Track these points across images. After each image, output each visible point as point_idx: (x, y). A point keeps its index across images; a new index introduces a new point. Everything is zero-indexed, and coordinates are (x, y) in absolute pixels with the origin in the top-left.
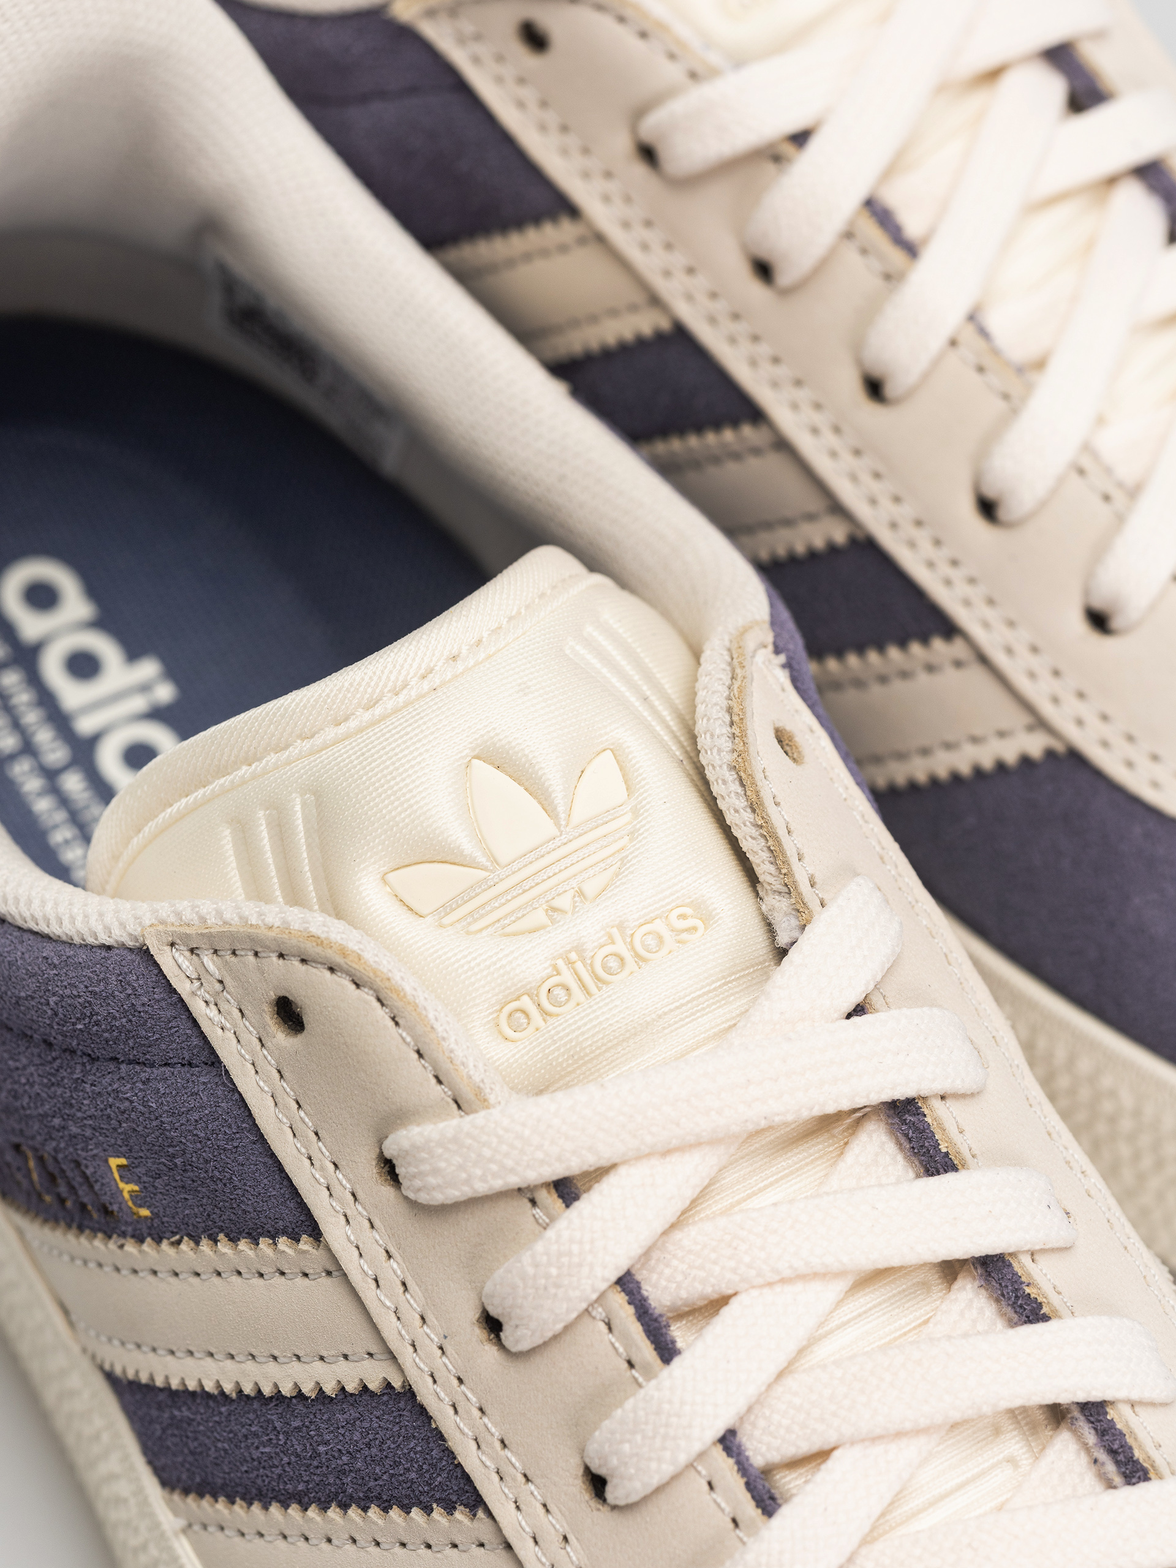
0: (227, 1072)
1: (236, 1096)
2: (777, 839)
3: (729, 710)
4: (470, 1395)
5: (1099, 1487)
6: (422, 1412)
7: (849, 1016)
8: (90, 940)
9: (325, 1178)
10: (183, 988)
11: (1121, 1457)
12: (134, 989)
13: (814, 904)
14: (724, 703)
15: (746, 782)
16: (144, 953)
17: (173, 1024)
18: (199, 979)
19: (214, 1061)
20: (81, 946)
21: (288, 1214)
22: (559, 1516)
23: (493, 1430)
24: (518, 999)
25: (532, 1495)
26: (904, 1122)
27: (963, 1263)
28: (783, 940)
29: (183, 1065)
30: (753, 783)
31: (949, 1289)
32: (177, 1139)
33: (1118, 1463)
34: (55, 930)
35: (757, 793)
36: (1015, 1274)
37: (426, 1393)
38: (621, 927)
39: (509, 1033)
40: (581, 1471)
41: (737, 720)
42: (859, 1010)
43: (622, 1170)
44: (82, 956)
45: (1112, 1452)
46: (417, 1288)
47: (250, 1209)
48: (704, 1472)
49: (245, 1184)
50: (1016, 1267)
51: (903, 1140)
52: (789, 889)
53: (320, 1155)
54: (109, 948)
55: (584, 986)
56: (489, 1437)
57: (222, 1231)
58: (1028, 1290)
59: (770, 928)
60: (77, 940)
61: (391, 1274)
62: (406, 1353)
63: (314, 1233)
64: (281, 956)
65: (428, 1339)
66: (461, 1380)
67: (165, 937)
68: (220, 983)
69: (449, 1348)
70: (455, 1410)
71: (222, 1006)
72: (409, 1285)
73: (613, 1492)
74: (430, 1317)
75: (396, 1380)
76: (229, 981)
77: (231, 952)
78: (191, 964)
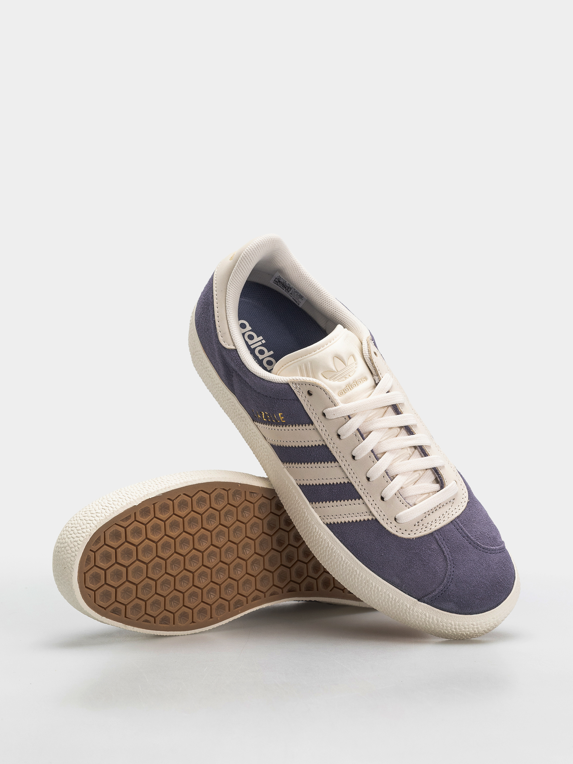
0: (300, 401)
1: (301, 404)
2: (376, 368)
3: (368, 350)
4: (335, 446)
5: (420, 456)
6: (328, 448)
7: (387, 393)
8: (279, 382)
9: (314, 415)
10: (293, 389)
12: (286, 388)
13: (381, 377)
14: (367, 349)
16: (288, 384)
17: (292, 394)
18: (296, 388)
19: (298, 400)
20: (278, 383)
21: (308, 421)
22: (348, 462)
23: (339, 450)
24: (341, 390)
25: (344, 459)
26: (394, 407)
27: (402, 427)
28: (377, 382)
29: (292, 400)
30: (372, 360)
32: (291, 410)
33: (424, 454)
34: (273, 381)
35: (373, 362)
36: (410, 428)
37: (329, 445)
38: (355, 381)
39: (340, 395)
40: (351, 455)
41: (369, 351)
42: (388, 392)
44: (278, 385)
45: (423, 452)
46: (328, 430)
47: (302, 420)
48: (370, 454)
49: (301, 417)
51: (394, 410)
52: (378, 375)
53: (314, 412)
54: (282, 383)
55: (350, 389)
57: (297, 424)
59: (375, 381)
60: (277, 382)
61: (324, 429)
62: (326, 440)
63: (312, 423)
64: (309, 385)
65: (329, 438)
66: (334, 444)
67: (292, 382)
68: (299, 389)
69: (332, 439)
70: (333, 448)
71: (299, 392)
72: (326, 430)
73: (356, 459)
74: (329, 435)
75: (324, 444)
76: (301, 389)
77: (302, 385)
78: (295, 386)
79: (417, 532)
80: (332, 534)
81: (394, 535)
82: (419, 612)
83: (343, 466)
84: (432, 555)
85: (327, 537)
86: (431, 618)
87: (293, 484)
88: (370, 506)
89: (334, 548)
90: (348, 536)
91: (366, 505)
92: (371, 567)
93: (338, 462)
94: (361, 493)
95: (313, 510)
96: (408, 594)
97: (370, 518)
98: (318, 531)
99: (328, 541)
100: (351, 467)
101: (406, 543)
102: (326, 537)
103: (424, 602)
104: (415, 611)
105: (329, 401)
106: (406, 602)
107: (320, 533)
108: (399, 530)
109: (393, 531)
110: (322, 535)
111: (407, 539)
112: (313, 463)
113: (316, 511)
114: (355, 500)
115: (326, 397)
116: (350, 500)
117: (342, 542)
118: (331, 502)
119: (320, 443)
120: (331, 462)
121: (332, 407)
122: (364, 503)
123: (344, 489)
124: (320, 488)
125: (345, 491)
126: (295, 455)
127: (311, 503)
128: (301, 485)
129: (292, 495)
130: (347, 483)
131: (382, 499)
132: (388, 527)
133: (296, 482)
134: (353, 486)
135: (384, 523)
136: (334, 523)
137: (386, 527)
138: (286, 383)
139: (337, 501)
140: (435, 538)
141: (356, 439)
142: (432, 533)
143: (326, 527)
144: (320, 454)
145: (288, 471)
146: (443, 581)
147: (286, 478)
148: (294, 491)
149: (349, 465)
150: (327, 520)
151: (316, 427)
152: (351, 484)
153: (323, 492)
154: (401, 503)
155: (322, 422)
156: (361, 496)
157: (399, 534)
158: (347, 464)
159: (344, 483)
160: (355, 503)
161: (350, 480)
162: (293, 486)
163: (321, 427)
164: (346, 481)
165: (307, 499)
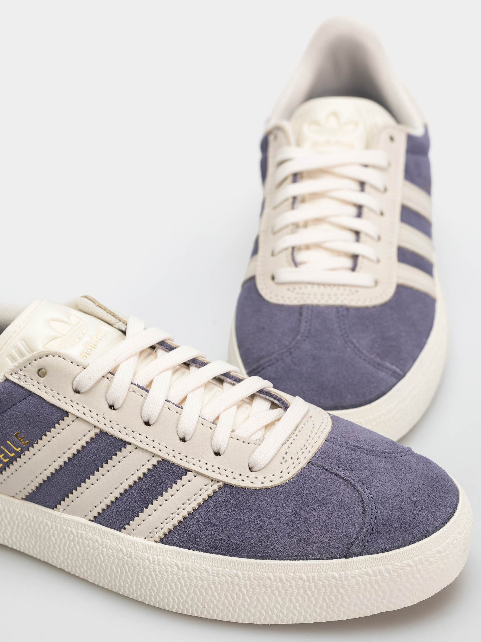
0: (33, 393)
1: (38, 397)
4: (114, 423)
9: (64, 401)
10: (17, 381)
11: (238, 380)
12: (7, 388)
13: (126, 320)
15: (101, 306)
16: (7, 380)
17: (18, 391)
18: (20, 378)
19: (31, 393)
21: (59, 414)
22: (143, 434)
23: (122, 426)
24: (82, 354)
25: (136, 435)
26: (165, 346)
28: (124, 330)
29: (23, 400)
31: (189, 370)
32: (29, 415)
36: (200, 361)
37: (104, 429)
38: (94, 337)
40: (143, 423)
43: (121, 365)
46: (93, 409)
47: (50, 420)
48: (167, 407)
49: (47, 415)
50: (199, 359)
53: (61, 397)
55: (93, 347)
56: (121, 428)
57: (46, 431)
58: (204, 362)
59: (120, 330)
61: (86, 410)
62: (97, 424)
63: (67, 414)
64: (35, 360)
65: (100, 418)
66: (110, 421)
67: (10, 373)
68: (24, 376)
69: (105, 417)
70: (112, 428)
71: (27, 380)
72: (91, 410)
73: (151, 422)
74: (98, 413)
75: (97, 431)
76: (26, 374)
77: (25, 367)
78: (16, 376)
79: (290, 470)
80: (175, 548)
81: (261, 489)
82: (356, 575)
83: (140, 444)
84: (329, 487)
85: (170, 557)
86: (378, 574)
87: (84, 525)
88: (206, 473)
89: (189, 566)
90: (199, 533)
91: (200, 474)
92: (254, 553)
93: (130, 444)
94: (183, 464)
95: (131, 537)
96: (326, 557)
97: (216, 487)
98: (153, 559)
99: (175, 561)
100: (151, 438)
101: (284, 490)
102: (169, 559)
103: (355, 555)
104: (350, 577)
105: (74, 366)
106: (330, 571)
107: (158, 560)
108: (264, 480)
109: (257, 484)
110: (161, 560)
111: (282, 485)
112: (96, 473)
113: (136, 536)
114: (181, 479)
115: (67, 363)
116: (174, 485)
117: (196, 548)
118: (150, 506)
119: (92, 434)
120: (120, 451)
121: (81, 372)
122: (195, 474)
123: (158, 476)
124: (125, 498)
125: (160, 478)
126: (66, 480)
127: (123, 530)
128: (95, 517)
129: (90, 543)
130: (158, 464)
131: (217, 454)
132: (247, 484)
133: (87, 519)
134: (168, 462)
135: (238, 483)
136: (170, 531)
137: (245, 486)
138: (4, 379)
139: (157, 499)
140: (318, 466)
141: (137, 397)
142: (310, 462)
143: (161, 545)
144: (99, 450)
145: (69, 513)
146: (365, 510)
147: (70, 527)
148: (90, 535)
149: (147, 436)
150: (157, 535)
151: (74, 415)
152: (164, 462)
153: (132, 501)
154: (246, 444)
155: (78, 403)
156: (187, 468)
157: (268, 484)
158: (143, 438)
159: (154, 466)
160: (184, 483)
161: (159, 456)
162: (85, 528)
163: (82, 410)
164: (154, 461)
165: (114, 529)
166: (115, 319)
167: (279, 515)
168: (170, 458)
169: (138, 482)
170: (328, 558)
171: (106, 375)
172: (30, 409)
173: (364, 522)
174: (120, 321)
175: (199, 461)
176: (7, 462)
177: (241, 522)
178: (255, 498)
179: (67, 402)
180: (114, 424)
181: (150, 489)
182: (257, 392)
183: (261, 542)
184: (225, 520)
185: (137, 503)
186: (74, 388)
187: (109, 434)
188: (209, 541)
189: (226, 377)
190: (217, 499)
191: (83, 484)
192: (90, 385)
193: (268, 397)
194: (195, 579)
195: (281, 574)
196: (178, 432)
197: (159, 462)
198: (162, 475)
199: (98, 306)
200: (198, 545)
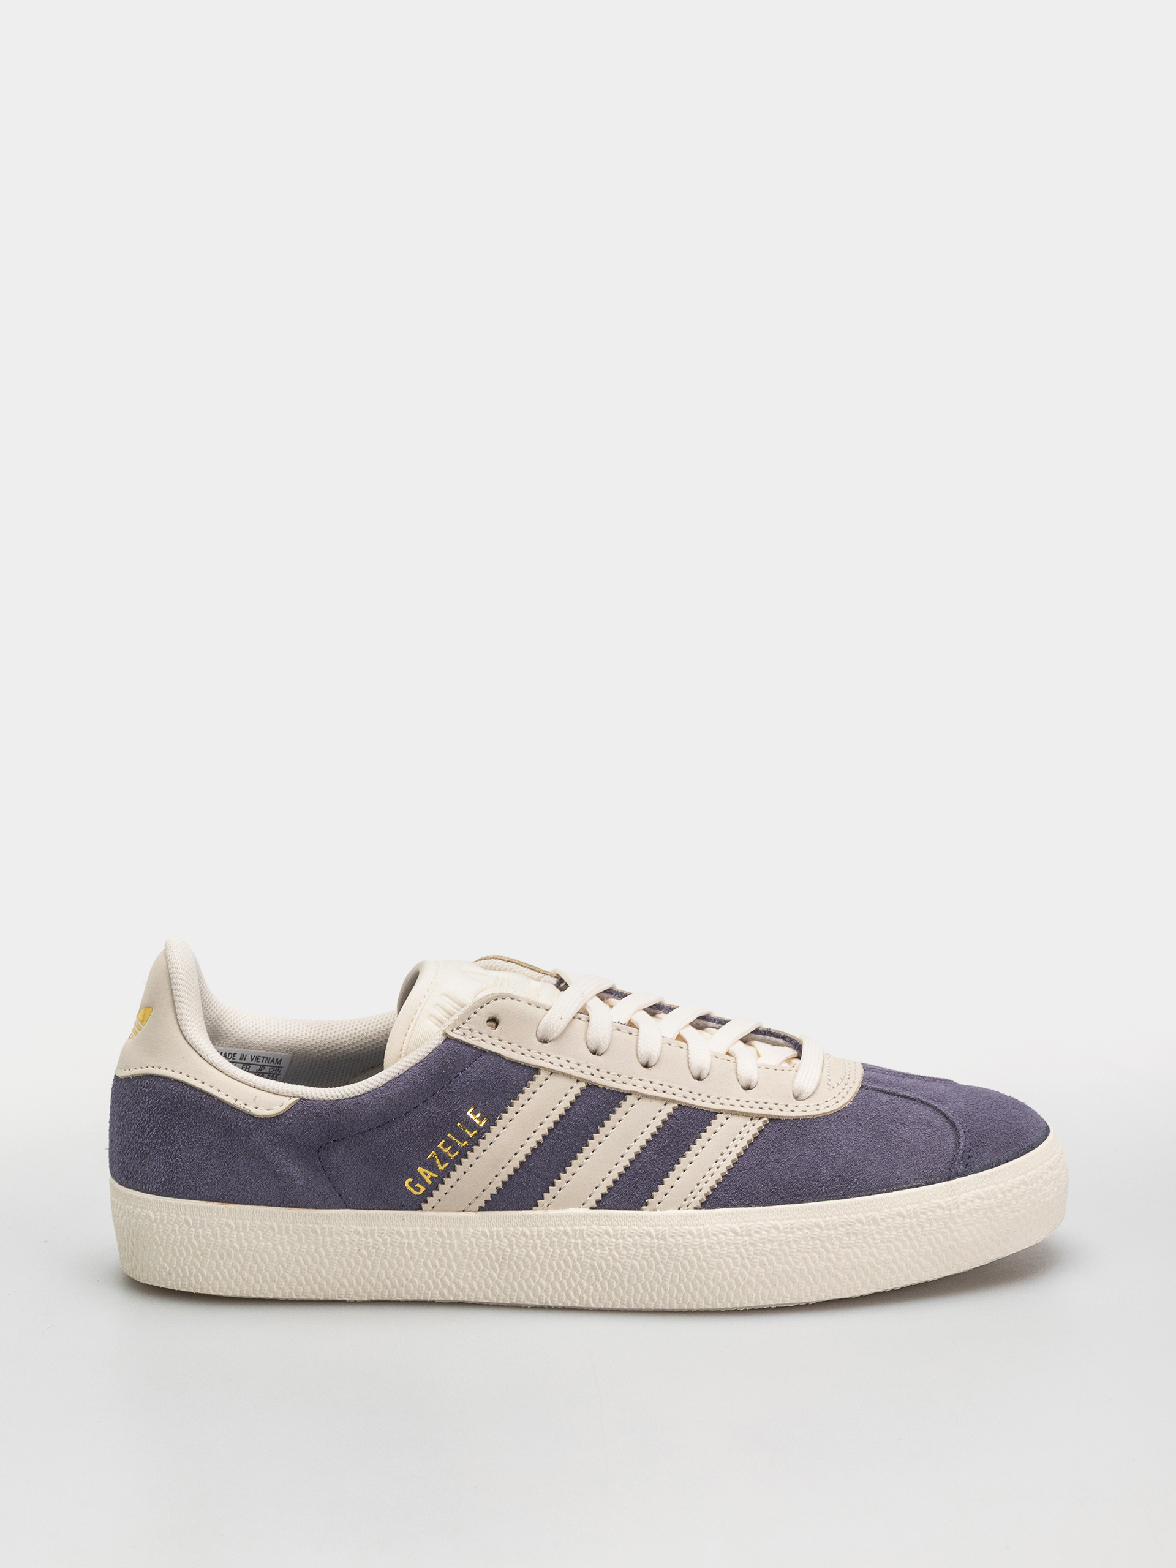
0: (487, 1050)
1: (494, 1054)
4: (603, 1071)
6: (597, 1085)
9: (529, 1055)
10: (462, 1038)
12: (451, 1049)
16: (448, 1038)
17: (466, 1051)
18: (465, 1034)
19: (483, 1052)
21: (526, 1072)
22: (645, 1078)
23: (614, 1074)
25: (635, 1081)
26: (615, 994)
29: (475, 1061)
32: (487, 1079)
36: (665, 1006)
37: (593, 1081)
40: (641, 1065)
43: (587, 1007)
46: (571, 1058)
47: (515, 1082)
49: (510, 1076)
53: (524, 1050)
56: (614, 1076)
57: (511, 1099)
58: (671, 1007)
61: (563, 1061)
62: (582, 1076)
63: (537, 1070)
64: (481, 1007)
65: (583, 1067)
66: (598, 1070)
67: (451, 1030)
68: (470, 1030)
69: (589, 1065)
70: (603, 1078)
71: (474, 1035)
72: (568, 1060)
73: (651, 1063)
74: (580, 1062)
75: (583, 1085)
76: (472, 1027)
77: (469, 1019)
78: (460, 1032)
79: (844, 1095)
80: (724, 1209)
81: (818, 1117)
82: (965, 1200)
83: (645, 1092)
87: (584, 1216)
88: (741, 1110)
89: (749, 1228)
90: (754, 1184)
91: (734, 1113)
93: (631, 1094)
94: (708, 1105)
95: (658, 1213)
97: (760, 1124)
98: (697, 1231)
99: (729, 1226)
100: (656, 1082)
103: (958, 1177)
105: (533, 1008)
107: (704, 1231)
108: (818, 1107)
109: (812, 1113)
110: (708, 1230)
111: (842, 1110)
112: (590, 1142)
113: (665, 1209)
114: (710, 1125)
115: (523, 1005)
116: (703, 1134)
117: (754, 1204)
118: (676, 1166)
119: (577, 1090)
120: (619, 1106)
121: (545, 1015)
122: (727, 1116)
123: (678, 1126)
124: (638, 1165)
125: (682, 1128)
126: (549, 1161)
127: (644, 1207)
128: (598, 1202)
129: (595, 1240)
130: (674, 1112)
131: (748, 1088)
132: (799, 1113)
133: (586, 1208)
134: (688, 1107)
135: (786, 1113)
136: (713, 1190)
137: (798, 1115)
138: (444, 1038)
139: (684, 1156)
140: (873, 1089)
141: (624, 1034)
142: (862, 1087)
143: (704, 1211)
144: (591, 1109)
145: (557, 1208)
146: (953, 1125)
147: (563, 1225)
148: (595, 1227)
149: (651, 1080)
150: (698, 1199)
151: (545, 1069)
152: (682, 1108)
153: (649, 1166)
154: (779, 1071)
155: (549, 1054)
156: (714, 1109)
157: (823, 1110)
158: (646, 1083)
159: (670, 1116)
160: (715, 1129)
161: (673, 1101)
162: (586, 1221)
163: (557, 1062)
164: (669, 1109)
165: (630, 1209)
166: (537, 973)
167: (852, 1143)
168: (688, 1101)
169: (652, 1141)
170: (927, 1184)
171: (576, 1015)
172: (487, 1071)
173: (957, 1136)
174: (545, 974)
175: (728, 1099)
176: (456, 1157)
177: (807, 1158)
178: (815, 1128)
179: (534, 1055)
180: (602, 1073)
181: (672, 1145)
182: (752, 1032)
183: (840, 1176)
184: (785, 1160)
185: (657, 1167)
186: (540, 1036)
187: (600, 1086)
188: (771, 1190)
189: (706, 1020)
190: (765, 1139)
191: (573, 1162)
192: (562, 1027)
193: (767, 1037)
194: (761, 1243)
195: (874, 1213)
196: (691, 1068)
197: (674, 1109)
198: (683, 1124)
199: (508, 961)
200: (757, 1199)
